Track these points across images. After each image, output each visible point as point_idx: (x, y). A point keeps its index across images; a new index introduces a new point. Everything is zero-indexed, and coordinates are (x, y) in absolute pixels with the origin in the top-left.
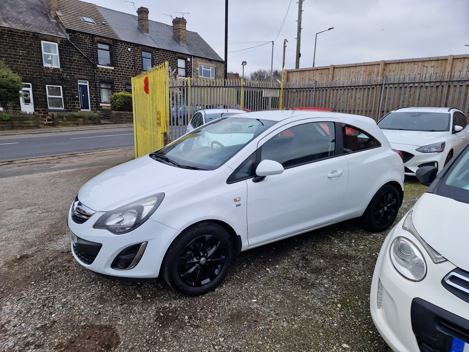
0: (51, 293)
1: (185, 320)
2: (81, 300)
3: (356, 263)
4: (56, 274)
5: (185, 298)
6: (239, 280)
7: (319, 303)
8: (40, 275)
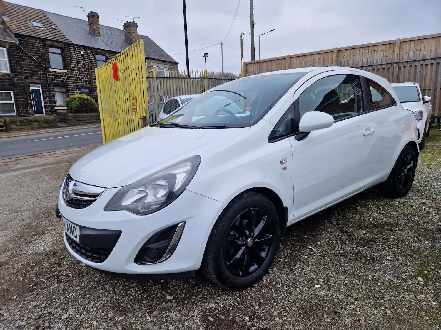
0: (43, 309)
1: (246, 323)
2: (90, 313)
3: (401, 230)
4: (44, 282)
5: (230, 293)
6: (284, 263)
7: (395, 280)
8: (23, 286)
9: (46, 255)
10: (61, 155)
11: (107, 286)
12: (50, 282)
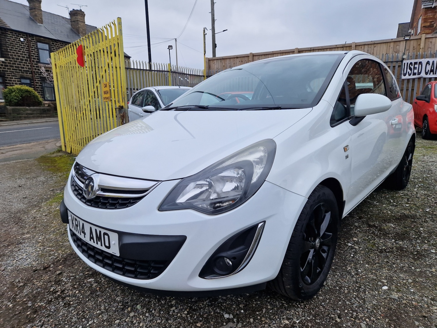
3: (425, 222)
8: (16, 315)
9: (35, 271)
10: (7, 152)
11: (139, 307)
12: (53, 307)
